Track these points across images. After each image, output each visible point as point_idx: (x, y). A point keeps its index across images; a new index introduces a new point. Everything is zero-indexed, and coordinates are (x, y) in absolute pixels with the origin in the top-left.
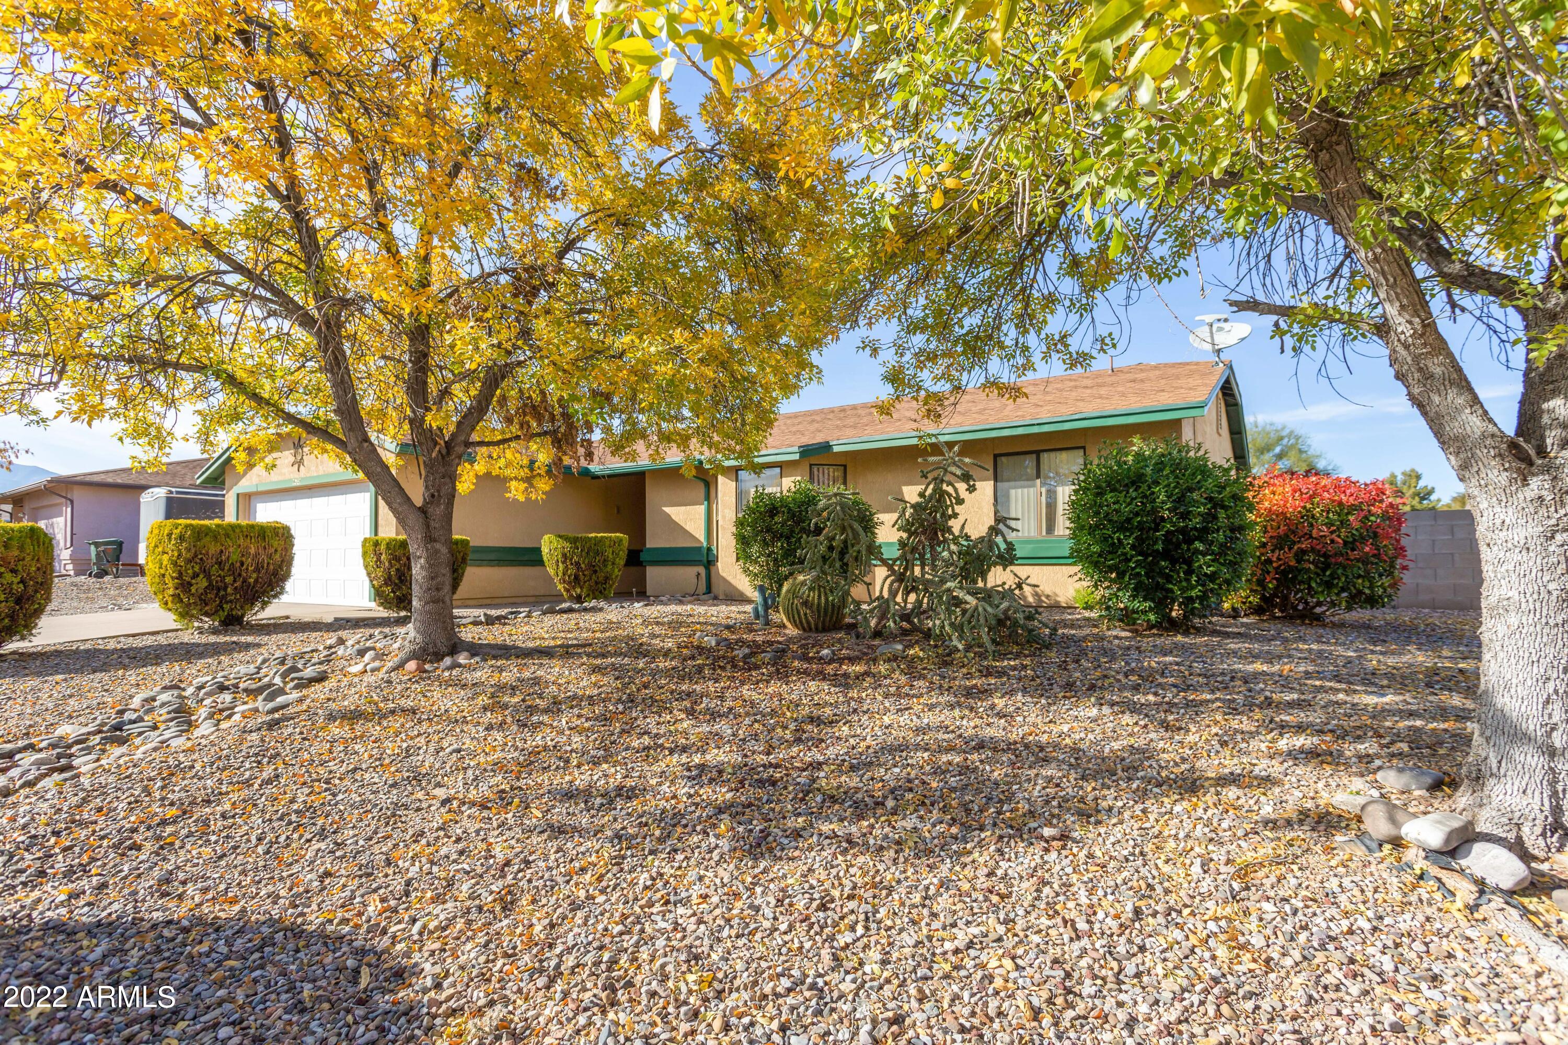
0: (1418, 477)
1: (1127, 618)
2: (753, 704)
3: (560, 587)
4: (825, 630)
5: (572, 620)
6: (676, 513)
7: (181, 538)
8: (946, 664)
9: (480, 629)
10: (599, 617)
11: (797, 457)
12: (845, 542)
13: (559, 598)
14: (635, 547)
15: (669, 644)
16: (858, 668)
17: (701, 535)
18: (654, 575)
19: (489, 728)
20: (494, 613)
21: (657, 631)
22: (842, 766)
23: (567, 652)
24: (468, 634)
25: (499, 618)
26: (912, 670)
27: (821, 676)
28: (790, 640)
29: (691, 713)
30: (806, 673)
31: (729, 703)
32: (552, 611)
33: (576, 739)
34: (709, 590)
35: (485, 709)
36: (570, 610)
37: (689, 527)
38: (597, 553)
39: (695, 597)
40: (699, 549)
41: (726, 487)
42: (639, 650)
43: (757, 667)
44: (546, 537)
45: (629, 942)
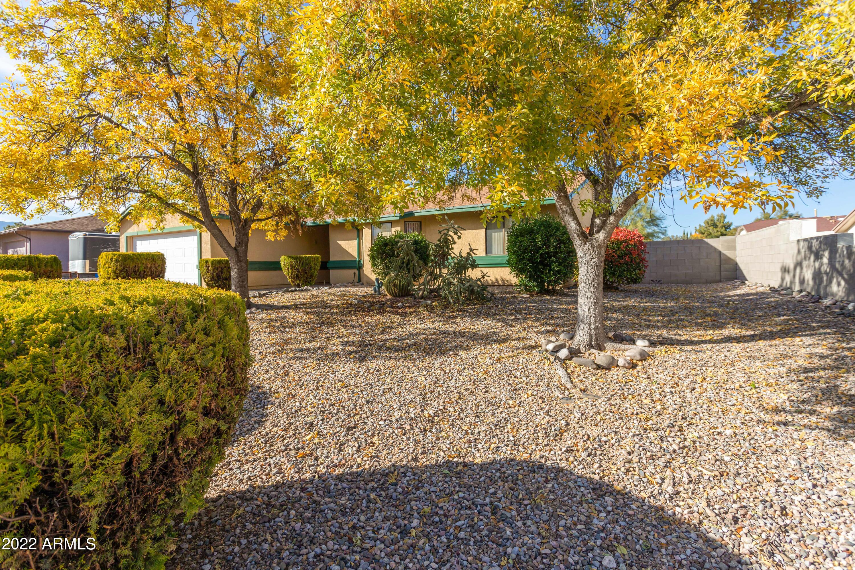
0: (725, 217)
1: (528, 289)
2: (369, 323)
3: (290, 280)
4: (403, 296)
5: (297, 295)
6: (345, 244)
7: (117, 260)
8: (446, 308)
9: (257, 299)
10: (309, 293)
11: (398, 218)
12: (408, 260)
13: (289, 285)
14: (325, 260)
15: (339, 303)
16: (411, 310)
17: (355, 254)
18: (333, 273)
19: (270, 333)
20: (262, 292)
21: (334, 298)
22: (395, 340)
23: (296, 307)
24: (253, 301)
25: (264, 294)
26: (431, 309)
27: (397, 313)
28: (388, 300)
29: (345, 326)
30: (391, 312)
31: (360, 323)
32: (287, 291)
33: (302, 335)
34: (360, 280)
35: (267, 327)
36: (295, 291)
37: (350, 251)
38: (307, 264)
39: (353, 284)
40: (355, 261)
41: (367, 232)
42: (326, 306)
43: (372, 311)
44: (283, 257)
45: (322, 379)
